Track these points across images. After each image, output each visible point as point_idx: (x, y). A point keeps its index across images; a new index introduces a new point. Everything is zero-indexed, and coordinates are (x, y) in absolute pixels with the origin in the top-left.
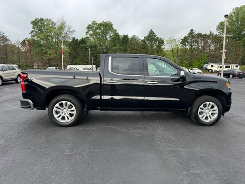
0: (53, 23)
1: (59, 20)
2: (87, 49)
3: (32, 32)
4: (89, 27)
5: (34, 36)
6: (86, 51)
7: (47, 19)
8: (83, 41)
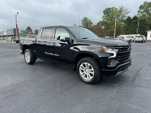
0: (116, 9)
1: (120, 7)
2: (137, 23)
3: (104, 17)
4: (141, 7)
5: (104, 19)
6: (135, 25)
7: (112, 8)
8: (135, 18)
